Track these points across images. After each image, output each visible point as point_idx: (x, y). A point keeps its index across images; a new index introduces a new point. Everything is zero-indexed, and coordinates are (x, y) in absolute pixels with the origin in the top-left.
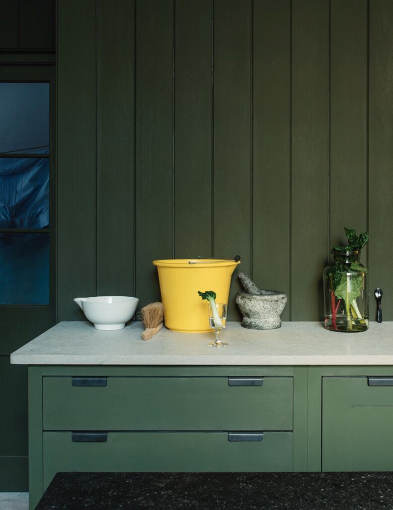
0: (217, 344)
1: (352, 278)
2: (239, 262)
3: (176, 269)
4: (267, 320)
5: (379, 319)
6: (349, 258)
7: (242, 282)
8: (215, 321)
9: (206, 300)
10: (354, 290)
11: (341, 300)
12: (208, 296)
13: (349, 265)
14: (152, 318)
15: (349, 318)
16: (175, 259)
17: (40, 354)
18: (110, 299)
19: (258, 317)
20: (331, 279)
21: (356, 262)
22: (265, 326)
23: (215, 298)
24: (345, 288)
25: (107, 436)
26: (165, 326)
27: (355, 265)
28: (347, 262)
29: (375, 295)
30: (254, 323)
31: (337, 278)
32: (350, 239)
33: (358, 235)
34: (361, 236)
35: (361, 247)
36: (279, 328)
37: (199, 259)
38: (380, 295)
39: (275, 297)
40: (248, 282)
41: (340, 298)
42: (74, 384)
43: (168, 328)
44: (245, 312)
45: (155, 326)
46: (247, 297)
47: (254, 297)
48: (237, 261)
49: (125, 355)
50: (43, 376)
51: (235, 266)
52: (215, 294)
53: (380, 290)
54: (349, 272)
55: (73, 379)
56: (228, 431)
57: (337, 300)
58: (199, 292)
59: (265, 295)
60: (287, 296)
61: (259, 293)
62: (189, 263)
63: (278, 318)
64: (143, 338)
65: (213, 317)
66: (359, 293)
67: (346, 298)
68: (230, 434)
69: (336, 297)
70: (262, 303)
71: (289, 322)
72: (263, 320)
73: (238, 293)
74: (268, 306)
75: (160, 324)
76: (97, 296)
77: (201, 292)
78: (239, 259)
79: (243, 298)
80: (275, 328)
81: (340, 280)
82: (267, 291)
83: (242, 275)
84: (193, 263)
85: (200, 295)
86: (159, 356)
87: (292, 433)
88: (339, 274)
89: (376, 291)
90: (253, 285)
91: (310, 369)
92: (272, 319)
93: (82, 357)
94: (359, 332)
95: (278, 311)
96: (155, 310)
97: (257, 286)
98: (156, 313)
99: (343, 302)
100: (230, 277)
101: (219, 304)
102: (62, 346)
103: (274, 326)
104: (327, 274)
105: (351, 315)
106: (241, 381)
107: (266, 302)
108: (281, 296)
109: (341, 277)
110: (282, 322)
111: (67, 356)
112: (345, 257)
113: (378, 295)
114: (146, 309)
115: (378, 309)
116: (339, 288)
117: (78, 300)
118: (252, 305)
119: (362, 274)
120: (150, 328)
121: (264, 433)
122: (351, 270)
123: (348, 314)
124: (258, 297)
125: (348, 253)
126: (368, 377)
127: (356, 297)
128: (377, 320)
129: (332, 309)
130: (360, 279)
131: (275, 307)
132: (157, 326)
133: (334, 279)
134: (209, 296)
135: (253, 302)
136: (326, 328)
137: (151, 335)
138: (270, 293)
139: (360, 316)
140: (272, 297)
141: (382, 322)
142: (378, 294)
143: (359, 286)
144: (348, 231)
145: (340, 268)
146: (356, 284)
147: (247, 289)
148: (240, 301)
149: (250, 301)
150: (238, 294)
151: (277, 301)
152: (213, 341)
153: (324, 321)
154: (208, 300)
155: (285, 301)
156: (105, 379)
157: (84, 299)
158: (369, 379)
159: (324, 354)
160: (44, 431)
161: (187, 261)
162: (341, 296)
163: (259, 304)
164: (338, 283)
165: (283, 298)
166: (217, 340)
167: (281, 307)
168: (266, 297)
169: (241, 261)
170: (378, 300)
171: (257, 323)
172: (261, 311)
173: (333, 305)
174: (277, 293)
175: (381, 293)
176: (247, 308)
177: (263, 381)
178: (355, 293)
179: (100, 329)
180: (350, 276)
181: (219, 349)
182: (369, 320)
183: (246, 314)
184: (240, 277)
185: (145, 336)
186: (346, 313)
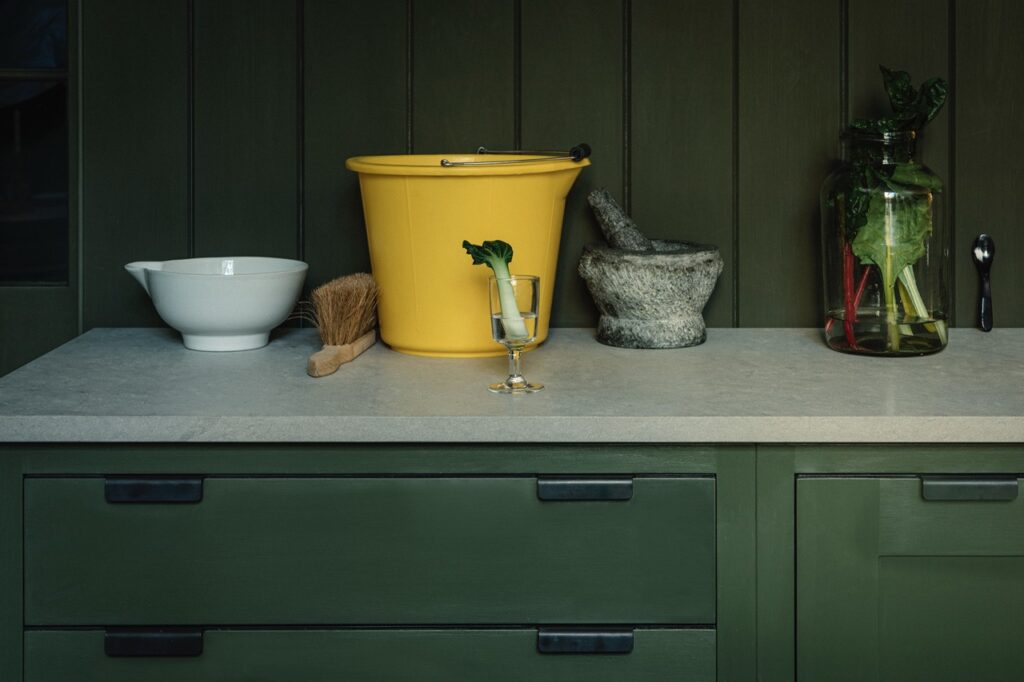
0: (511, 385)
1: (897, 206)
2: (586, 162)
3: (408, 181)
4: (664, 321)
5: (984, 321)
6: (891, 149)
7: (598, 218)
8: (505, 323)
9: (484, 265)
10: (908, 240)
11: (872, 265)
12: (489, 255)
13: (890, 169)
14: (341, 315)
15: (892, 318)
16: (413, 153)
17: (16, 413)
18: (228, 265)
19: (638, 313)
20: (842, 208)
21: (911, 162)
22: (660, 338)
23: (508, 260)
24: (880, 235)
25: (201, 639)
26: (381, 342)
27: (909, 168)
28: (885, 162)
29: (974, 255)
30: (627, 332)
31: (857, 206)
32: (895, 97)
33: (917, 88)
34: (925, 89)
35: (924, 120)
36: (698, 344)
37: (481, 153)
38: (986, 254)
39: (686, 260)
40: (613, 217)
41: (867, 261)
42: (112, 496)
43: (388, 347)
44: (603, 301)
45: (350, 338)
46: (607, 257)
47: (626, 257)
48: (577, 159)
49: (251, 415)
50: (25, 476)
51: (575, 174)
52: (510, 248)
53: (988, 239)
54: (889, 190)
55: (112, 482)
56: (538, 626)
57: (859, 268)
58: (466, 244)
59: (659, 253)
60: (722, 256)
61: (643, 249)
62: (443, 164)
63: (697, 319)
64: (311, 371)
65: (501, 313)
66: (922, 248)
67: (884, 262)
68: (541, 634)
69: (857, 260)
70: (648, 276)
71: (731, 330)
72: (652, 324)
73: (584, 249)
74: (665, 283)
75: (366, 332)
76: (194, 257)
77: (472, 243)
78: (587, 154)
79: (597, 261)
80: (686, 346)
81: (866, 211)
82: (668, 242)
83: (598, 199)
84: (454, 165)
85: (468, 253)
86: (345, 418)
87: (713, 630)
88: (864, 193)
89: (977, 244)
90: (628, 225)
91: (762, 454)
92: (679, 321)
93: (134, 420)
94: (918, 355)
95: (695, 296)
96: (349, 294)
97: (639, 229)
98: (351, 302)
99: (876, 273)
100: (562, 204)
101: (519, 278)
102: (82, 392)
103: (683, 339)
104: (833, 195)
105: (901, 310)
106: (570, 485)
107: (659, 272)
108: (701, 257)
109: (867, 204)
110: (707, 329)
111: (90, 418)
112: (879, 148)
113: (980, 254)
114: (323, 292)
115: (981, 293)
116: (866, 233)
117: (137, 267)
118: (622, 281)
119: (927, 197)
120: (335, 344)
121: (637, 630)
122: (894, 182)
123: (892, 306)
124: (639, 260)
125: (886, 136)
126: (921, 476)
127: (914, 258)
128: (978, 326)
129: (844, 291)
130: (923, 209)
131: (686, 286)
132: (354, 339)
133: (848, 209)
134: (494, 256)
135: (624, 273)
136: (829, 347)
137: (337, 365)
138: (677, 247)
139: (922, 312)
140: (677, 259)
141: (993, 329)
142: (983, 251)
143: (922, 228)
144: (891, 77)
145: (865, 177)
146: (912, 224)
147: (612, 237)
148: (590, 270)
149: (617, 269)
150: (585, 251)
151: (691, 270)
152: (500, 381)
153: (824, 326)
154: (489, 265)
155: (714, 269)
156: (196, 482)
157: (154, 266)
158: (925, 483)
159: (800, 414)
160: (26, 627)
161: (437, 159)
162: (869, 257)
163: (641, 279)
164: (862, 220)
165: (710, 261)
166: (512, 376)
167: (704, 287)
168: (660, 259)
169: (591, 160)
170: (983, 268)
171: (637, 330)
172: (648, 298)
173: (849, 282)
174: (693, 247)
175: (991, 250)
176: (610, 289)
177: (631, 486)
178: (911, 249)
179: (198, 348)
180: (893, 201)
181: (515, 399)
182: (951, 324)
183: (606, 305)
184: (592, 203)
185: (317, 364)
186: (883, 301)
